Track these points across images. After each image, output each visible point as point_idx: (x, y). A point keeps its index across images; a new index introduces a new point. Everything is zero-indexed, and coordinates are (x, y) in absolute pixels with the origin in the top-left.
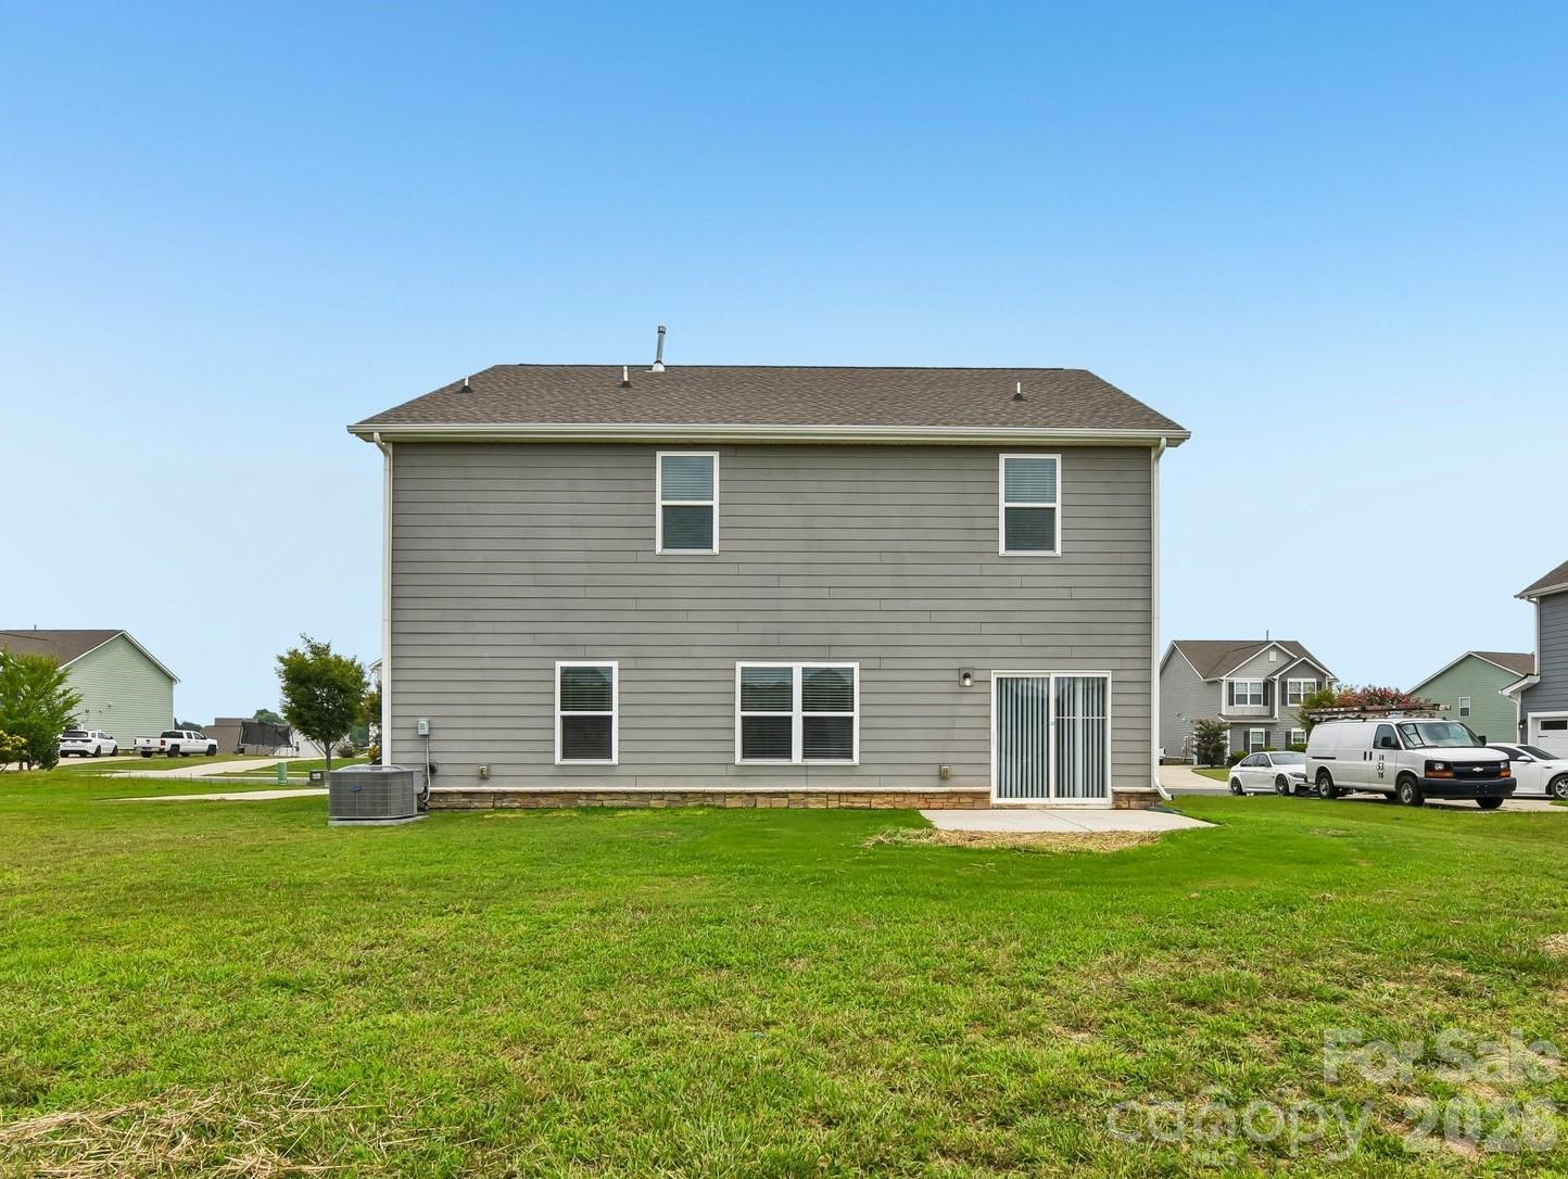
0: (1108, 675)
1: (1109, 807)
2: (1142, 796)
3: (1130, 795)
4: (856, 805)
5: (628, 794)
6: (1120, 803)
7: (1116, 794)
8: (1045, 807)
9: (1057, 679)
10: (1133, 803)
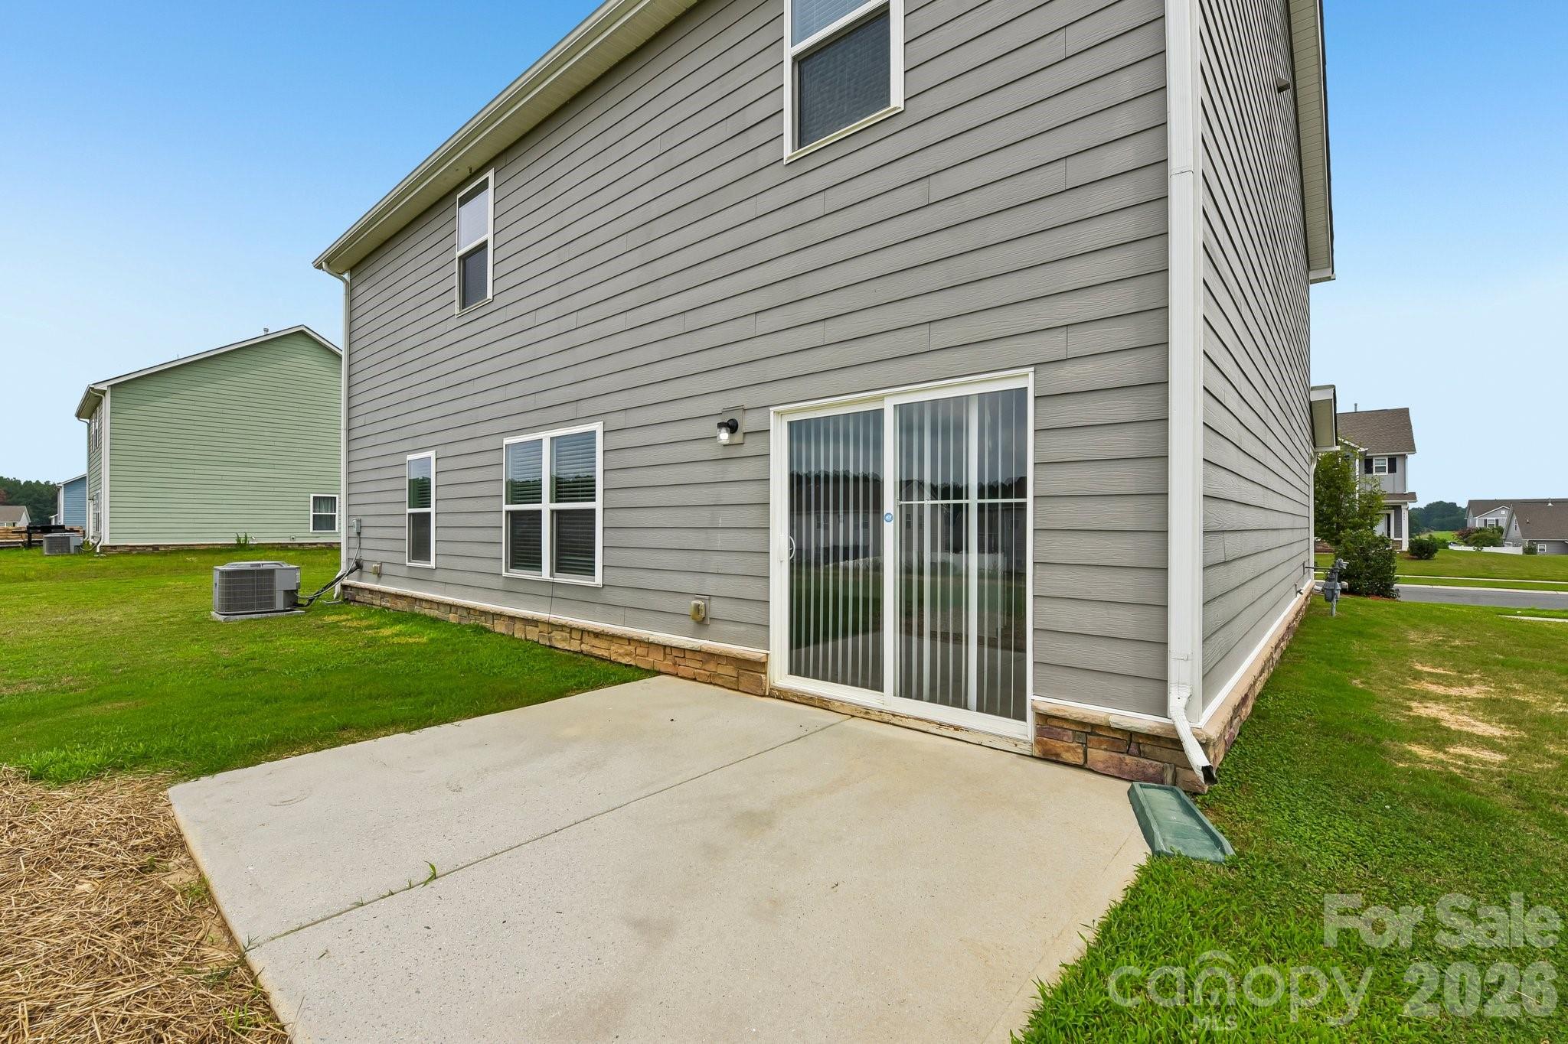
0: (1029, 383)
1: (1026, 749)
2: (1130, 740)
3: (1089, 731)
4: (596, 652)
5: (439, 604)
6: (1057, 745)
7: (1045, 720)
8: (866, 714)
9: (903, 410)
10: (1098, 755)
